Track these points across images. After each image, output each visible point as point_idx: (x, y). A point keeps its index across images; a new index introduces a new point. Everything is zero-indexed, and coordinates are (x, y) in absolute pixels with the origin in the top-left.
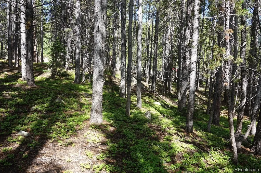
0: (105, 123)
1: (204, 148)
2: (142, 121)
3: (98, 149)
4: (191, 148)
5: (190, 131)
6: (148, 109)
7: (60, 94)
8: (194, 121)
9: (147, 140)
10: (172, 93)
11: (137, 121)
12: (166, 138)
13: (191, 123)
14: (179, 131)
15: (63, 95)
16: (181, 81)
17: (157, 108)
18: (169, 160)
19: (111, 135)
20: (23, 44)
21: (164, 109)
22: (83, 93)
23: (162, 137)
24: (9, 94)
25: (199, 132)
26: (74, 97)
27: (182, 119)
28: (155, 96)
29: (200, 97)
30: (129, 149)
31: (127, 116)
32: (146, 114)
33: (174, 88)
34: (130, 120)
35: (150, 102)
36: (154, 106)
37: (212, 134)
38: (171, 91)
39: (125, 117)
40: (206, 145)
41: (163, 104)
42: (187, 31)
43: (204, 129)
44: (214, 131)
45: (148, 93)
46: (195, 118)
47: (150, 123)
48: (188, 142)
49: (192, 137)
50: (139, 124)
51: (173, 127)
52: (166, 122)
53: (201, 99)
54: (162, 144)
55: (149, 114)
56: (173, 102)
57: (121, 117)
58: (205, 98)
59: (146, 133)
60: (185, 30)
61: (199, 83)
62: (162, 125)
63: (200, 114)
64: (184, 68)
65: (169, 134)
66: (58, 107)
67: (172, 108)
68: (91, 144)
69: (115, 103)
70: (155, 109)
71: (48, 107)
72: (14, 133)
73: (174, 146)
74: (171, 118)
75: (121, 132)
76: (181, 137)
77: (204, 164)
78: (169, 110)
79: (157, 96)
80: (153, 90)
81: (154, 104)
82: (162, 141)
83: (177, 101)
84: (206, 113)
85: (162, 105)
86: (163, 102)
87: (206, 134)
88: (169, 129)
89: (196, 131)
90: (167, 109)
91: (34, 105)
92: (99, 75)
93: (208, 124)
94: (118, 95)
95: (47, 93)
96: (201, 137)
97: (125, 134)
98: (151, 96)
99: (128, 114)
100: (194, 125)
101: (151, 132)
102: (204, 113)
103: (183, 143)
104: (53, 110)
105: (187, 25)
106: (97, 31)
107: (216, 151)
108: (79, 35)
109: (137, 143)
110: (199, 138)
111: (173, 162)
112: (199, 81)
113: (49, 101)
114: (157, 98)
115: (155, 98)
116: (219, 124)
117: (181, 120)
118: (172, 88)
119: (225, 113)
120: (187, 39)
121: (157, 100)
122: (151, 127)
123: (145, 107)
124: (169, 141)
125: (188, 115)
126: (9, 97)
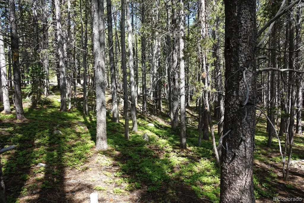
0: (110, 148)
1: (196, 159)
2: (141, 143)
3: (112, 170)
4: (186, 160)
5: (184, 147)
6: (144, 132)
7: (54, 125)
8: (186, 139)
9: (150, 158)
10: (163, 112)
11: (136, 144)
12: (165, 155)
13: (184, 141)
14: (175, 149)
15: (58, 126)
16: (173, 102)
17: (152, 130)
18: (170, 171)
19: (119, 158)
20: (3, 74)
21: (158, 130)
22: (75, 121)
23: (161, 155)
24: (5, 130)
25: (191, 147)
26: (69, 127)
27: (177, 137)
28: (147, 117)
29: (191, 113)
30: (138, 166)
31: (126, 140)
32: (144, 137)
33: (165, 106)
34: (130, 143)
35: (144, 124)
36: (148, 128)
37: (202, 148)
38: (162, 109)
39: (125, 141)
40: (198, 157)
41: (157, 125)
42: (174, 55)
43: (195, 144)
44: (204, 145)
45: (139, 114)
46: (188, 135)
47: (149, 145)
48: (183, 156)
49: (186, 152)
50: (139, 146)
51: (170, 145)
52: (162, 142)
53: (192, 115)
54: (163, 160)
55: (146, 136)
56: (165, 122)
57: (121, 142)
58: (196, 115)
59: (148, 153)
60: (173, 54)
61: (189, 99)
62: (159, 145)
63: (192, 131)
64: (174, 89)
65: (167, 152)
66: (59, 138)
67: (165, 128)
68: (105, 167)
69: (111, 129)
70: (151, 131)
71: (49, 140)
72: (33, 166)
73: (172, 160)
74: (167, 138)
75: (126, 155)
76: (177, 153)
77: (196, 170)
78: (163, 131)
79: (149, 117)
80: (144, 111)
81: (148, 126)
82: (162, 158)
83: (169, 120)
84: (198, 130)
85: (155, 126)
86: (156, 123)
87: (197, 148)
88: (166, 148)
89: (189, 146)
90: (161, 130)
91: (36, 140)
92: (102, 105)
93: (199, 139)
94: (110, 120)
95: (41, 125)
96: (193, 151)
97: (130, 156)
98: (143, 117)
99: (127, 139)
100: (187, 142)
101: (151, 152)
102: (196, 130)
103: (179, 157)
104: (56, 141)
105: (174, 48)
106: (98, 66)
107: (205, 160)
108: (62, 59)
109: (142, 162)
110: (192, 152)
111: (173, 172)
112: (189, 96)
113: (48, 134)
114: (150, 119)
115: (148, 120)
116: (209, 139)
117: (175, 138)
118: (163, 107)
119: (215, 128)
120: (175, 61)
121: (150, 121)
122: (150, 147)
123: (140, 130)
124: (168, 157)
125: (181, 133)
126: (8, 134)
